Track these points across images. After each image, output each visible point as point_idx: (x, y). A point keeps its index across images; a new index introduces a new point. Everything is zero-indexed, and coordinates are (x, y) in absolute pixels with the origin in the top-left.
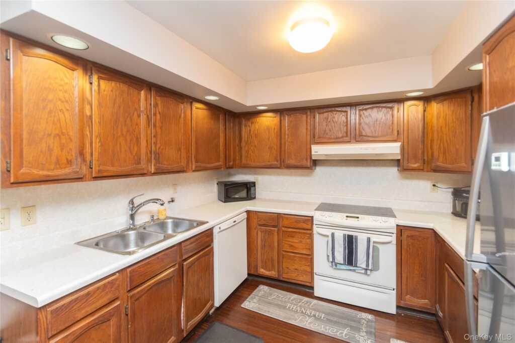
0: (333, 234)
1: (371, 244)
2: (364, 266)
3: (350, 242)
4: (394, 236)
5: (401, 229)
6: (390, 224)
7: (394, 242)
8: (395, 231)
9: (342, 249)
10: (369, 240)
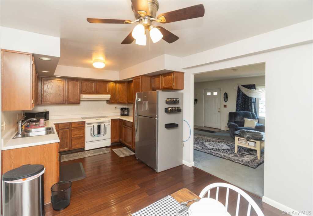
0: (94, 126)
1: (105, 126)
2: (103, 133)
3: (99, 127)
4: (110, 122)
5: (112, 120)
6: (109, 119)
7: (110, 124)
8: (110, 121)
9: (96, 130)
10: (104, 125)
